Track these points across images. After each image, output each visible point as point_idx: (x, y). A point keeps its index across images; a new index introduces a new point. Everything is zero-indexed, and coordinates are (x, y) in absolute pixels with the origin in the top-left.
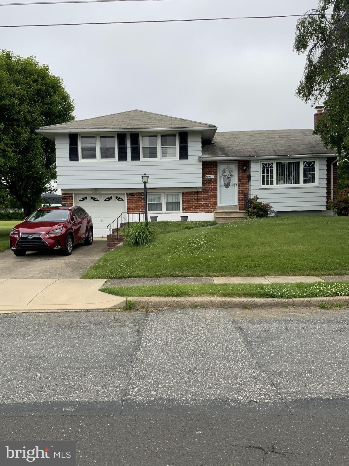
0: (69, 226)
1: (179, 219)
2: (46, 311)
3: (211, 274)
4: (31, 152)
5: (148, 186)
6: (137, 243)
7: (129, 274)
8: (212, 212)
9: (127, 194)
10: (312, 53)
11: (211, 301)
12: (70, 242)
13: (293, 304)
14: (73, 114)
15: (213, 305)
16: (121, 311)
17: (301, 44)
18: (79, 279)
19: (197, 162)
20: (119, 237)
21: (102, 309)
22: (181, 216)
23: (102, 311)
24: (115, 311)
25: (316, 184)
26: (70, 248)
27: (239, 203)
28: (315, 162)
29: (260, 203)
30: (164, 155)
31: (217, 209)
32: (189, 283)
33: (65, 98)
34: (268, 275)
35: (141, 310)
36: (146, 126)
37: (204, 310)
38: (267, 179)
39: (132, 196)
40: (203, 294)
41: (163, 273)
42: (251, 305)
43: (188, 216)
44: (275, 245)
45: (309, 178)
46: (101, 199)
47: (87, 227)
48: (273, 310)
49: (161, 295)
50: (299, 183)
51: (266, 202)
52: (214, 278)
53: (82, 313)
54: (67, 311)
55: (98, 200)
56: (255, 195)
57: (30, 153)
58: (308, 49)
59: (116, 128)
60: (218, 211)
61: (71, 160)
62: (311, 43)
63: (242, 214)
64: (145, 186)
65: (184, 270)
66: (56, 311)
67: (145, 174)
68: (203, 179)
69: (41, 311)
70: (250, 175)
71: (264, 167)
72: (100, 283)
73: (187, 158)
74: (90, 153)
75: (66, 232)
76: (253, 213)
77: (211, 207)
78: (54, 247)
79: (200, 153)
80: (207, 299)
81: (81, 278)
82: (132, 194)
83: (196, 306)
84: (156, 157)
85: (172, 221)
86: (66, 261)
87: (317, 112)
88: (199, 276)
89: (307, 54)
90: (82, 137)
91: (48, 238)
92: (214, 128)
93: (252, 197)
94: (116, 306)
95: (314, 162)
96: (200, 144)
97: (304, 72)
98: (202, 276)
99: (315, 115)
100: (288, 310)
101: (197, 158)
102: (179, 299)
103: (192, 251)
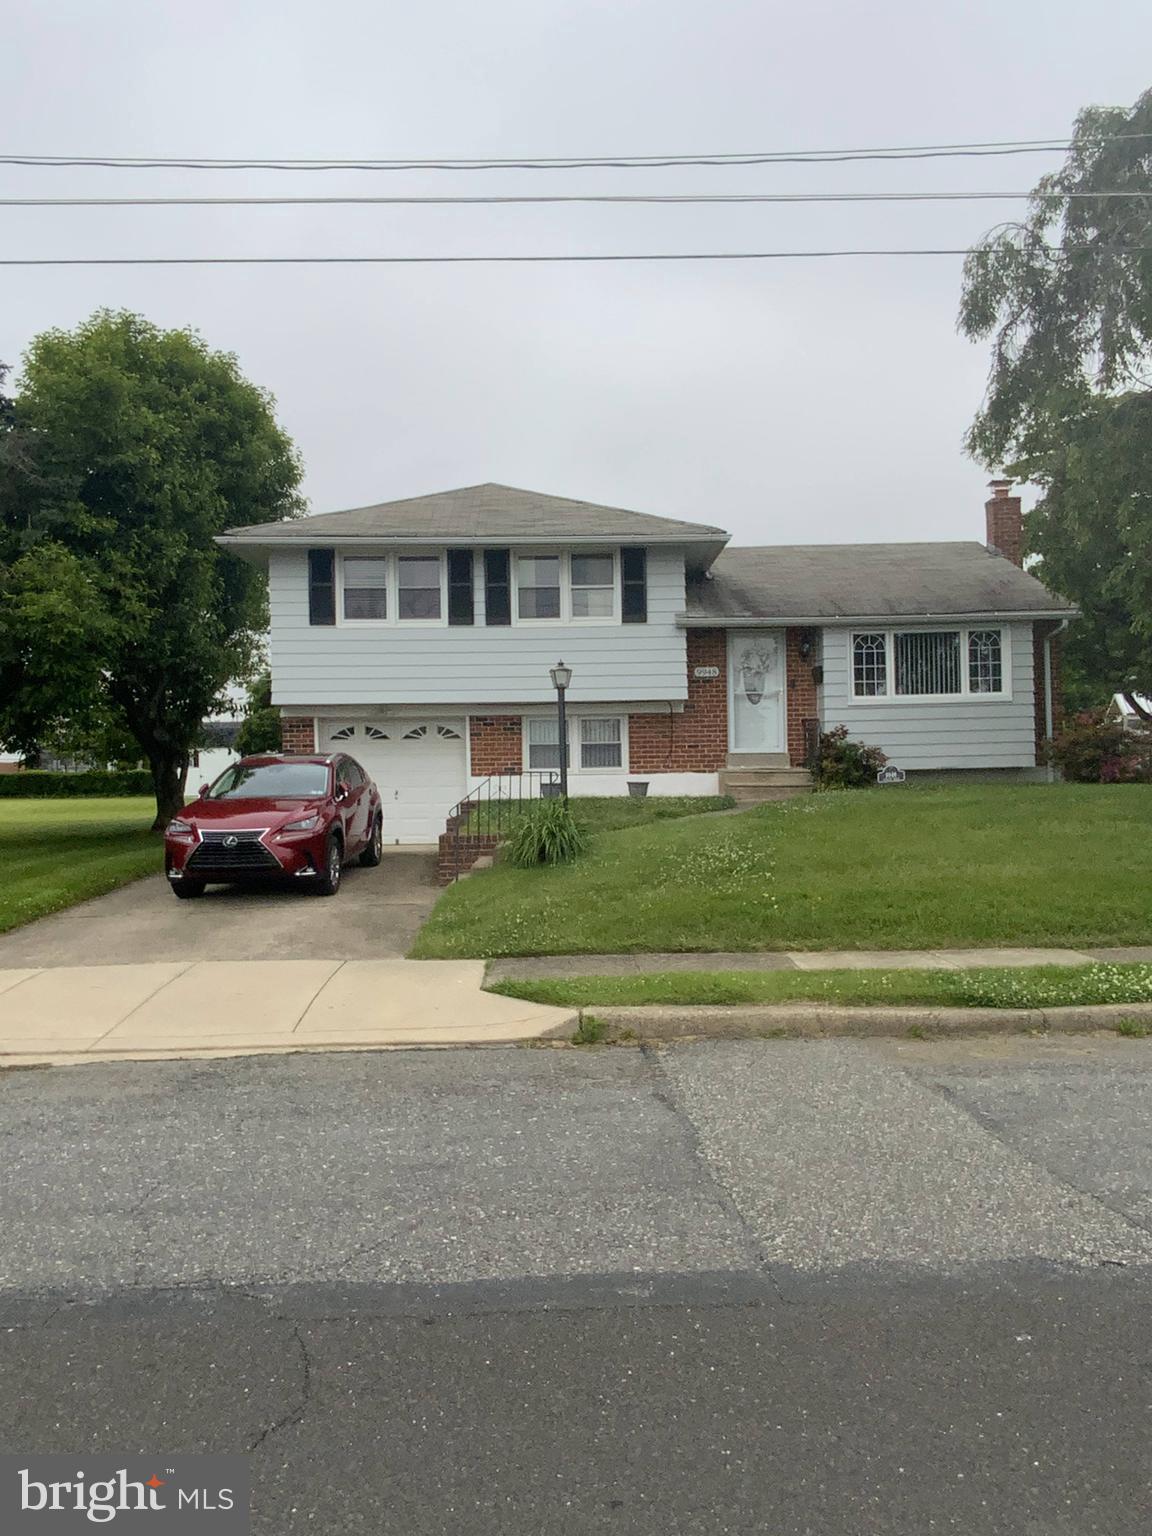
0: (331, 810)
1: (625, 792)
2: (356, 1048)
3: (782, 943)
4: (187, 600)
6: (543, 856)
7: (547, 945)
8: (713, 772)
9: (471, 718)
10: (1007, 339)
11: (818, 1018)
12: (335, 856)
13: (1045, 1025)
15: (824, 1029)
16: (566, 1047)
17: (977, 315)
18: (402, 961)
19: (671, 630)
20: (472, 843)
21: (514, 1042)
22: (629, 784)
23: (512, 1045)
24: (551, 1046)
25: (1006, 693)
26: (334, 875)
27: (790, 745)
28: (1002, 634)
29: (854, 747)
30: (580, 609)
31: (730, 760)
32: (729, 969)
33: (279, 445)
34: (939, 946)
35: (624, 1043)
37: (801, 1042)
38: (867, 678)
39: (485, 724)
40: (790, 997)
41: (641, 940)
42: (929, 1029)
43: (647, 784)
44: (941, 861)
45: (987, 674)
46: (396, 733)
47: (370, 813)
48: (995, 1040)
49: (676, 1002)
50: (957, 690)
51: (870, 742)
52: (790, 955)
53: (460, 1053)
54: (413, 1047)
55: (385, 737)
56: (838, 725)
57: (183, 603)
58: (997, 328)
60: (730, 768)
61: (312, 622)
62: (1002, 312)
63: (801, 777)
64: (561, 695)
65: (699, 933)
66: (384, 1048)
67: (561, 664)
68: (688, 676)
69: (339, 1049)
70: (821, 667)
71: (858, 647)
72: (477, 967)
73: (644, 620)
74: (368, 605)
75: (327, 828)
76: (837, 772)
77: (709, 754)
78: (296, 871)
79: (682, 607)
80: (807, 1011)
81: (410, 956)
82: (484, 719)
83: (775, 1032)
84: (557, 615)
85: (607, 794)
86: (334, 911)
87: (994, 496)
88: (745, 949)
89: (995, 341)
90: (346, 559)
91: (280, 845)
92: (722, 537)
93: (828, 729)
94: (551, 1031)
95: (998, 633)
96: (681, 581)
97: (988, 389)
98: (755, 949)
99: (988, 505)
100: (1033, 1040)
101: (672, 620)
102: (729, 1012)
103: (710, 878)
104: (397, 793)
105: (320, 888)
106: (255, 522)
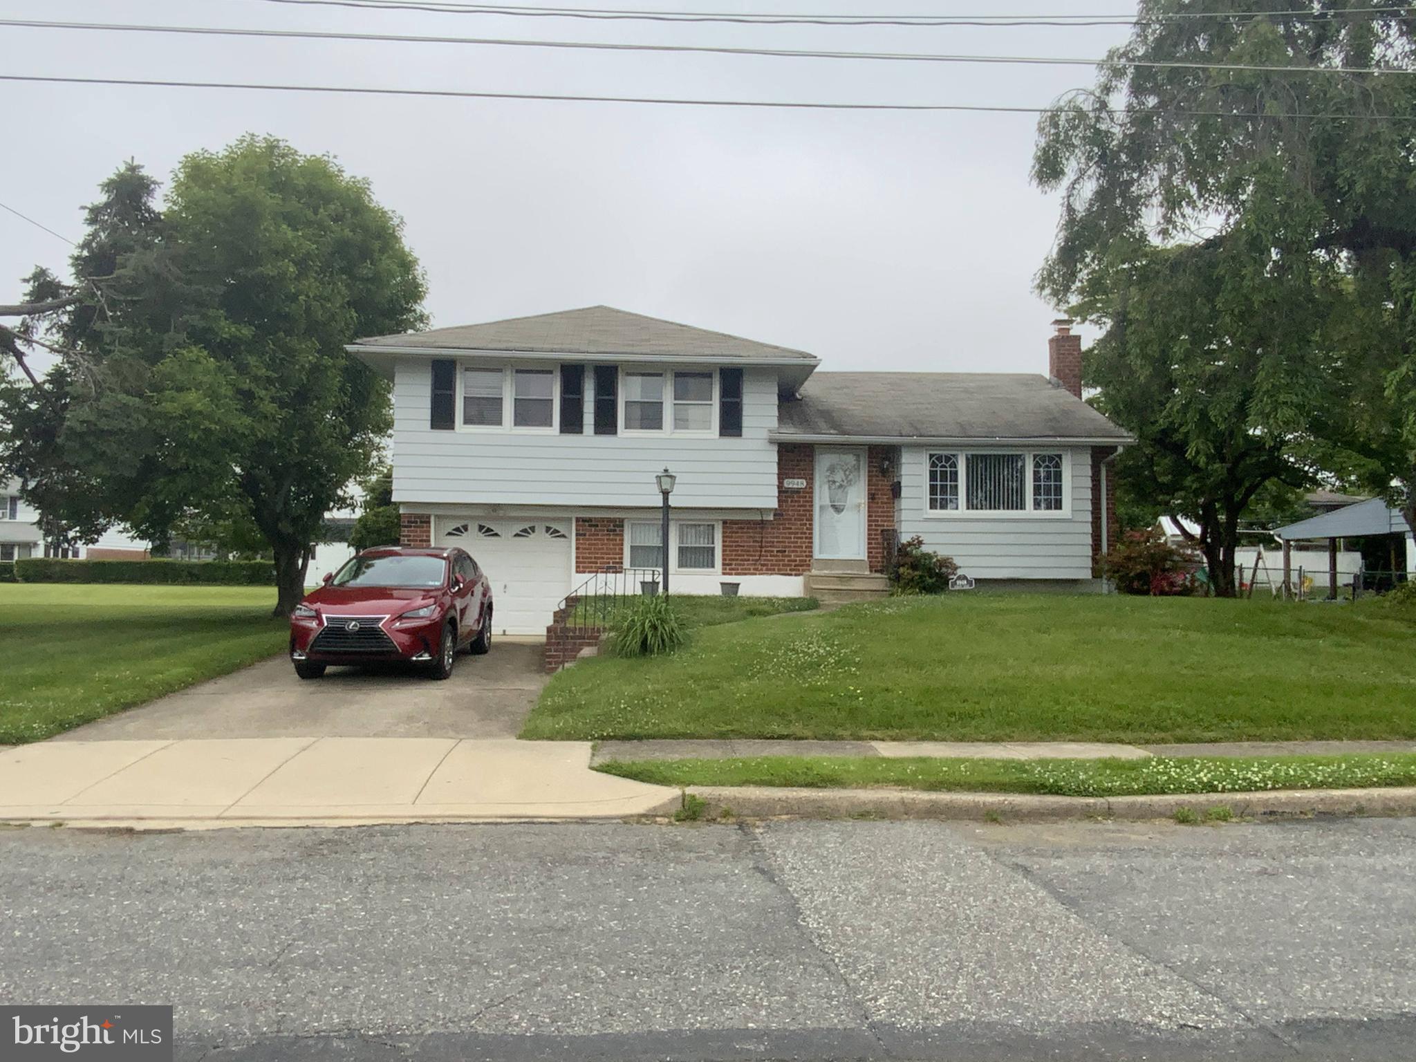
0: (447, 600)
1: (718, 592)
2: (473, 821)
3: (865, 733)
4: (315, 403)
5: (673, 502)
6: (645, 647)
7: (649, 729)
8: (799, 575)
9: (578, 520)
10: (1075, 192)
11: (903, 802)
12: (449, 644)
13: (1109, 813)
14: (424, 307)
15: (907, 811)
16: (670, 824)
17: (1049, 169)
18: (513, 740)
19: (763, 444)
20: (577, 634)
21: (621, 818)
22: (722, 584)
23: (620, 821)
24: (656, 822)
25: (1066, 511)
26: (448, 660)
27: (869, 553)
28: (1063, 457)
29: (928, 556)
30: (680, 423)
31: (815, 565)
32: (820, 755)
33: (406, 265)
34: (1011, 738)
35: (724, 821)
36: (636, 349)
37: (886, 823)
38: (941, 494)
39: (590, 526)
40: (877, 781)
41: (736, 726)
42: (1004, 813)
43: (738, 584)
44: (1011, 661)
45: (1050, 495)
46: (507, 531)
47: (482, 604)
48: (1065, 826)
49: (770, 784)
50: (1022, 507)
51: (942, 552)
52: (874, 743)
53: (572, 827)
54: (527, 820)
55: (496, 535)
56: (914, 535)
57: (311, 405)
58: (1066, 182)
59: (562, 351)
60: (814, 572)
61: (433, 427)
62: (1071, 167)
63: (879, 582)
64: (666, 499)
65: (791, 721)
66: (499, 820)
67: (666, 471)
68: (779, 487)
69: (457, 821)
70: (899, 483)
71: (933, 465)
72: (581, 751)
73: (739, 434)
74: (485, 411)
75: (443, 617)
76: (912, 580)
77: (798, 563)
78: (412, 656)
79: (774, 423)
80: (893, 795)
81: (520, 737)
82: (590, 520)
83: (863, 814)
84: (660, 427)
85: (702, 593)
86: (448, 694)
87: (1057, 333)
88: (833, 737)
89: (1064, 193)
90: (467, 370)
91: (397, 631)
92: (812, 362)
93: (905, 539)
94: (655, 808)
95: (1060, 457)
96: (775, 399)
97: (1057, 236)
98: (842, 738)
99: (1051, 341)
100: (1099, 826)
101: (765, 434)
102: (821, 794)
103: (800, 670)
104: (505, 587)
105: (434, 673)
106: (381, 333)
